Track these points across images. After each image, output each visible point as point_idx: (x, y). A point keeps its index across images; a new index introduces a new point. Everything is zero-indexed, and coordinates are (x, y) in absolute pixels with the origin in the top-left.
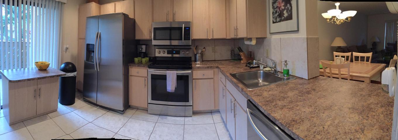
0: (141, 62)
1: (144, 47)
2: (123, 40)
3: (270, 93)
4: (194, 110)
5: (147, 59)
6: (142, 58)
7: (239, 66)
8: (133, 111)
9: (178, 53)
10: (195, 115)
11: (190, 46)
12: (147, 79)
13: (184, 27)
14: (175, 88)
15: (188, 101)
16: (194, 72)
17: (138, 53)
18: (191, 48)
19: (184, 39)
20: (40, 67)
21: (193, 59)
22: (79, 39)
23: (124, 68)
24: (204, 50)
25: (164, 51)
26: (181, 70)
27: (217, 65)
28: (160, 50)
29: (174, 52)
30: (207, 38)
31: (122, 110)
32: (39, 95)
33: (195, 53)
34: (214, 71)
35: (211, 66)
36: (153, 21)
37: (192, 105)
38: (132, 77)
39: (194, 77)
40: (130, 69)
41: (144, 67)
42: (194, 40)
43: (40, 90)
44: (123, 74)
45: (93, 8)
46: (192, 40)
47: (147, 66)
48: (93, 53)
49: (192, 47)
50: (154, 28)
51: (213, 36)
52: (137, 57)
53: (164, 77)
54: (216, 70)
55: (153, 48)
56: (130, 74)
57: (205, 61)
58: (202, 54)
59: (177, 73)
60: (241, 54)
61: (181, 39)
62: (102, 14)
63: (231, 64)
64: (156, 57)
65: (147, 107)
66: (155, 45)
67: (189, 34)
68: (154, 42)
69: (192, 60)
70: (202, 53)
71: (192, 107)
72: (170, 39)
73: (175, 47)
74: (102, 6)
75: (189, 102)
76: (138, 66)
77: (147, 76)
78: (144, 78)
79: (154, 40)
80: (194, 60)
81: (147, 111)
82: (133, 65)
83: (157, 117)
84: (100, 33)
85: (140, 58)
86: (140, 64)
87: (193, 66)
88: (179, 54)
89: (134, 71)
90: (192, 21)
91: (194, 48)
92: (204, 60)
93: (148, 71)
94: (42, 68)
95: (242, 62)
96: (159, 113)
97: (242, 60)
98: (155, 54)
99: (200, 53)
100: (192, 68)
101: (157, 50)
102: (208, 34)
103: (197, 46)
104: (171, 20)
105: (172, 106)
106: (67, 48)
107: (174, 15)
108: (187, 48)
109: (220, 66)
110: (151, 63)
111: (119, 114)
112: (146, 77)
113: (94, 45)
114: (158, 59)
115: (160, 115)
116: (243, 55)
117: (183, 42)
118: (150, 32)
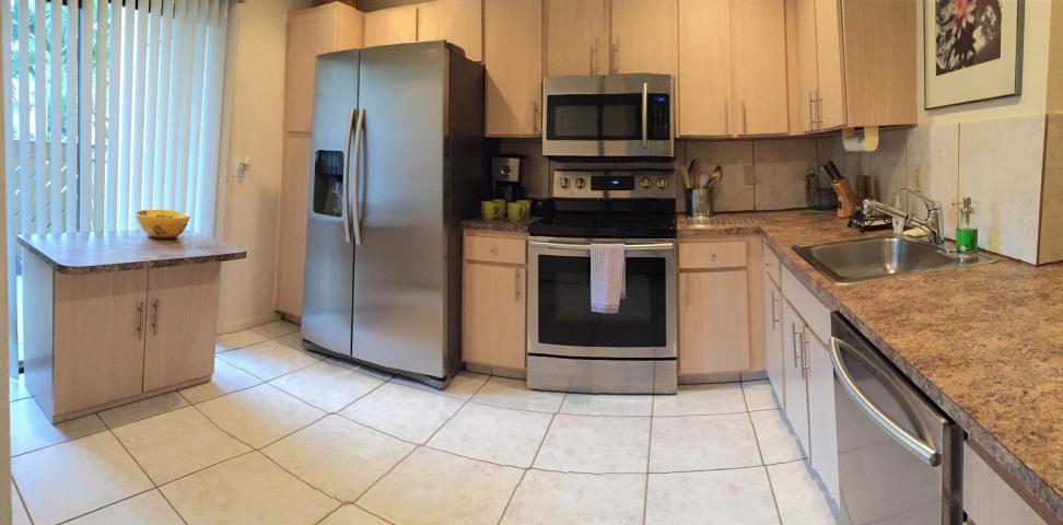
0: (506, 215)
1: (514, 163)
2: (446, 140)
3: (901, 292)
4: (683, 372)
5: (525, 205)
6: (507, 202)
7: (828, 225)
8: (474, 381)
9: (627, 184)
10: (686, 390)
11: (667, 159)
12: (523, 271)
13: (649, 95)
14: (621, 300)
15: (662, 343)
16: (685, 248)
17: (494, 184)
18: (673, 170)
19: (650, 137)
20: (157, 228)
21: (681, 206)
22: (290, 134)
23: (446, 236)
24: (717, 175)
25: (582, 180)
26: (636, 240)
27: (756, 224)
28: (569, 175)
29: (616, 182)
30: (724, 134)
31: (441, 376)
32: (154, 325)
33: (688, 187)
34: (748, 245)
35: (739, 226)
36: (545, 72)
37: (675, 356)
38: (476, 267)
39: (683, 265)
40: (467, 239)
41: (515, 230)
42: (683, 141)
43: (155, 306)
44: (444, 258)
45: (339, 26)
46: (676, 139)
47: (526, 228)
48: (338, 184)
49: (675, 165)
50: (550, 97)
51: (745, 127)
52: (489, 199)
53: (583, 265)
54: (755, 240)
55: (544, 167)
56: (467, 256)
57: (720, 213)
58: (711, 191)
59: (626, 251)
60: (837, 185)
61: (639, 137)
62: (369, 44)
63: (806, 220)
64: (553, 201)
65: (522, 366)
66: (551, 158)
67: (666, 119)
68: (550, 148)
69: (677, 210)
70: (710, 185)
71: (675, 362)
72: (600, 138)
73: (620, 165)
74: (371, 17)
75: (664, 345)
76: (497, 228)
77: (523, 262)
78: (513, 270)
79: (549, 138)
80: (683, 209)
81: (525, 380)
82: (478, 225)
83: (558, 398)
84: (364, 111)
85: (500, 203)
86: (502, 222)
87: (679, 227)
88: (631, 188)
89: (481, 244)
90: (676, 75)
91: (684, 171)
92: (716, 210)
93: (527, 242)
94: (165, 232)
95: (840, 213)
96: (564, 385)
97: (841, 207)
98: (550, 190)
99: (706, 187)
100: (678, 234)
101: (557, 175)
102: (730, 121)
103: (693, 163)
104: (604, 71)
105: (609, 361)
106: (245, 165)
107: (613, 50)
108: (660, 166)
109: (766, 228)
110: (538, 219)
111: (430, 389)
112: (521, 266)
113: (340, 154)
114: (559, 206)
115: (567, 392)
116: (841, 189)
117: (646, 147)
118: (536, 110)
